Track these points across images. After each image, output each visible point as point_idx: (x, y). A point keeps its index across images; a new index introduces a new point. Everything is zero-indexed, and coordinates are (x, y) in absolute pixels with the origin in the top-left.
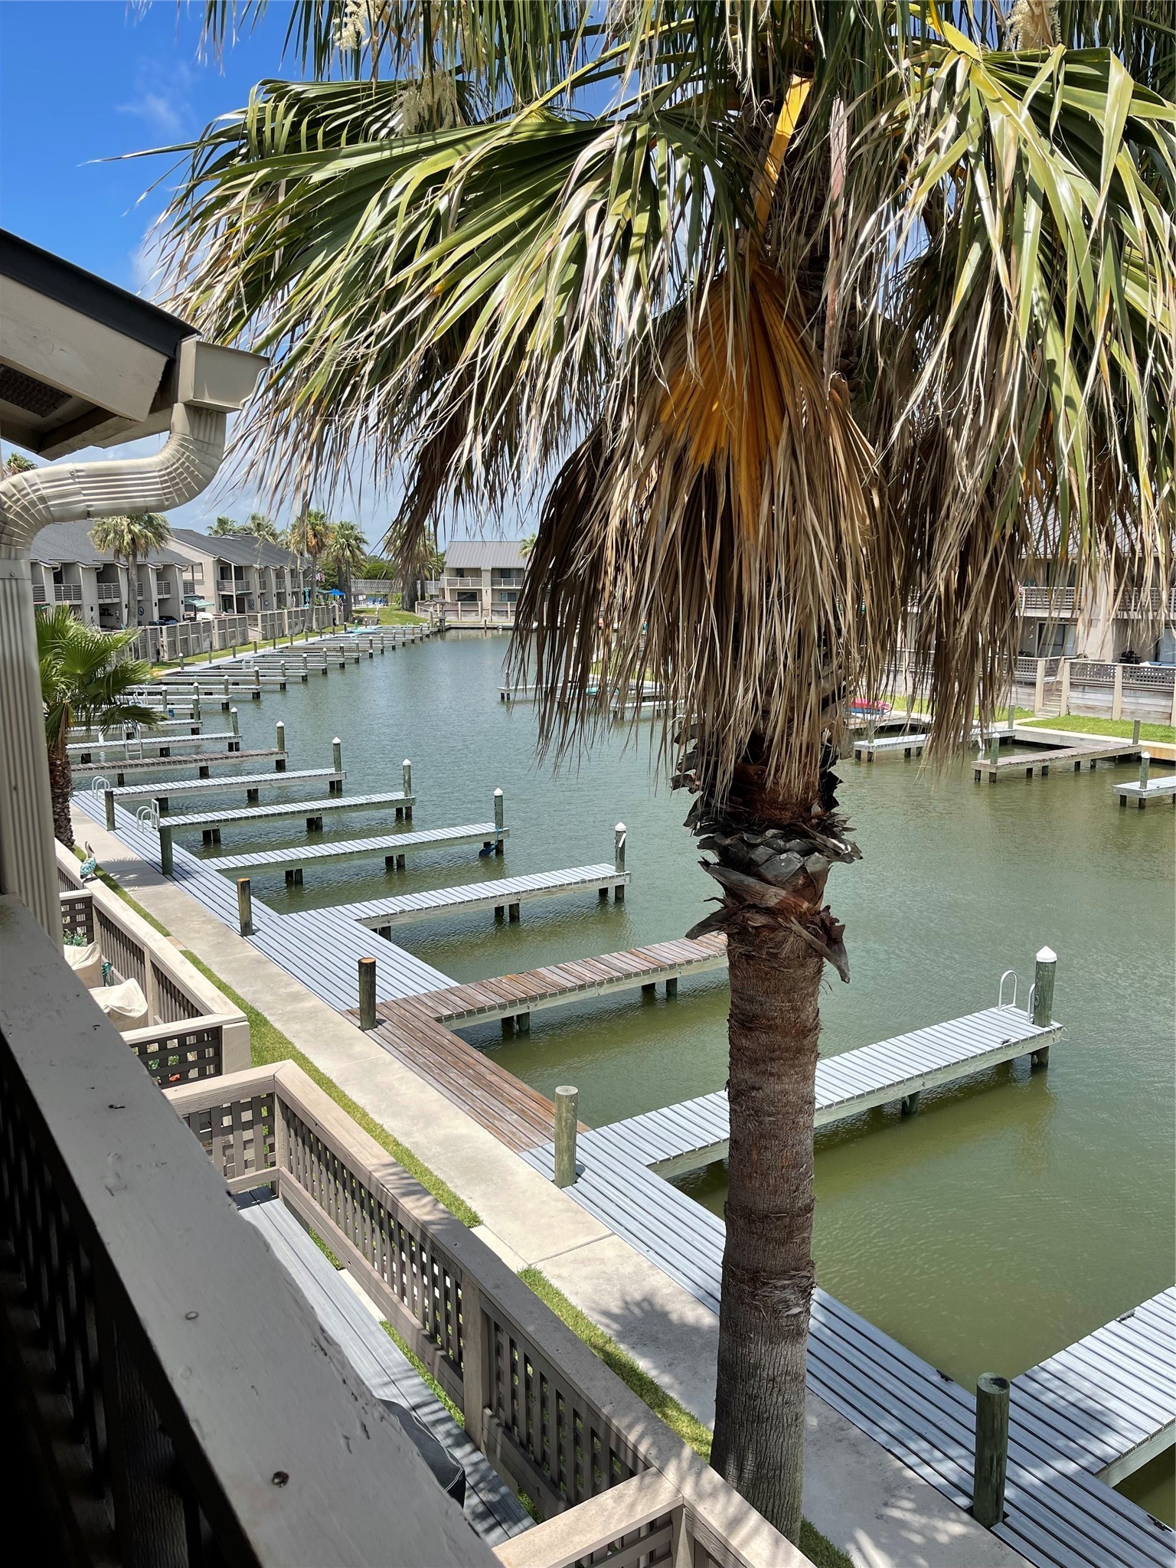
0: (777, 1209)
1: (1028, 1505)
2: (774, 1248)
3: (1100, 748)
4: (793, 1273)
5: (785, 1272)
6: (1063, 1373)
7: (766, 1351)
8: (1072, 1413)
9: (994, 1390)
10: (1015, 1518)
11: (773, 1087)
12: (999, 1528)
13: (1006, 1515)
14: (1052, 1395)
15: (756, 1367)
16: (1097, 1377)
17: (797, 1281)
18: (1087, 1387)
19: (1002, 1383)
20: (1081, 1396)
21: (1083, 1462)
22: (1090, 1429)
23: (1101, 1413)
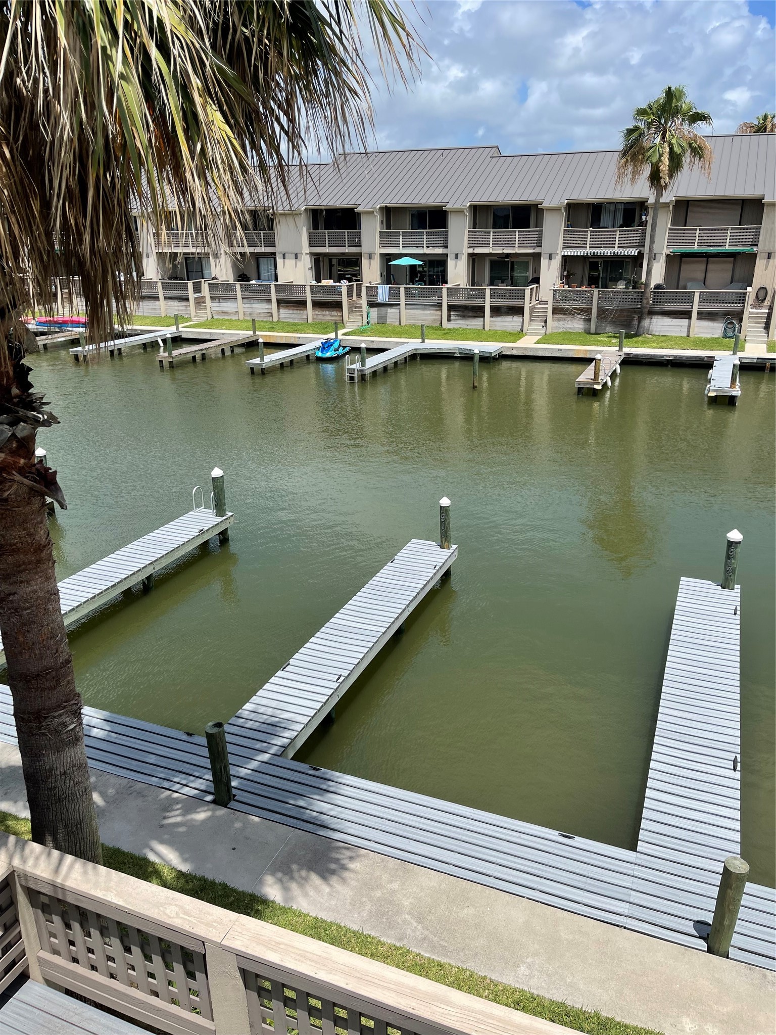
0: (45, 668)
1: (246, 785)
2: (48, 693)
3: (235, 339)
4: (65, 704)
5: (59, 706)
6: (256, 708)
7: (55, 758)
8: (263, 728)
9: (216, 730)
10: (240, 796)
11: (24, 591)
12: (233, 804)
13: (235, 796)
14: (251, 722)
15: (51, 770)
16: (274, 704)
17: (69, 708)
18: (270, 711)
19: (219, 725)
20: (266, 717)
21: (272, 751)
22: (274, 733)
23: (279, 722)
